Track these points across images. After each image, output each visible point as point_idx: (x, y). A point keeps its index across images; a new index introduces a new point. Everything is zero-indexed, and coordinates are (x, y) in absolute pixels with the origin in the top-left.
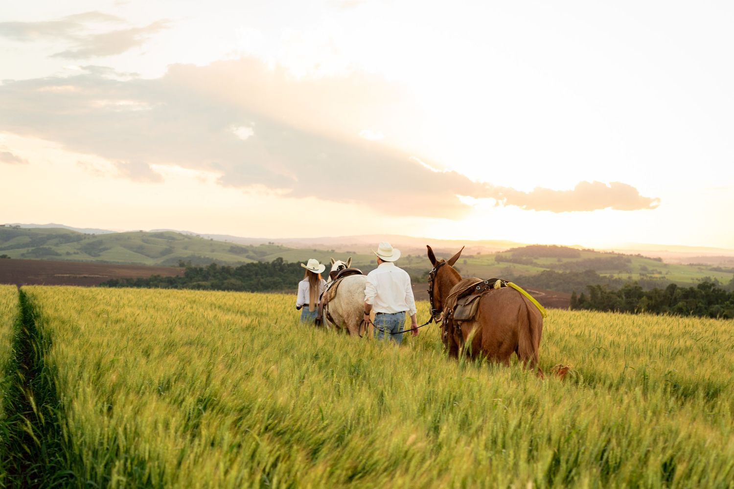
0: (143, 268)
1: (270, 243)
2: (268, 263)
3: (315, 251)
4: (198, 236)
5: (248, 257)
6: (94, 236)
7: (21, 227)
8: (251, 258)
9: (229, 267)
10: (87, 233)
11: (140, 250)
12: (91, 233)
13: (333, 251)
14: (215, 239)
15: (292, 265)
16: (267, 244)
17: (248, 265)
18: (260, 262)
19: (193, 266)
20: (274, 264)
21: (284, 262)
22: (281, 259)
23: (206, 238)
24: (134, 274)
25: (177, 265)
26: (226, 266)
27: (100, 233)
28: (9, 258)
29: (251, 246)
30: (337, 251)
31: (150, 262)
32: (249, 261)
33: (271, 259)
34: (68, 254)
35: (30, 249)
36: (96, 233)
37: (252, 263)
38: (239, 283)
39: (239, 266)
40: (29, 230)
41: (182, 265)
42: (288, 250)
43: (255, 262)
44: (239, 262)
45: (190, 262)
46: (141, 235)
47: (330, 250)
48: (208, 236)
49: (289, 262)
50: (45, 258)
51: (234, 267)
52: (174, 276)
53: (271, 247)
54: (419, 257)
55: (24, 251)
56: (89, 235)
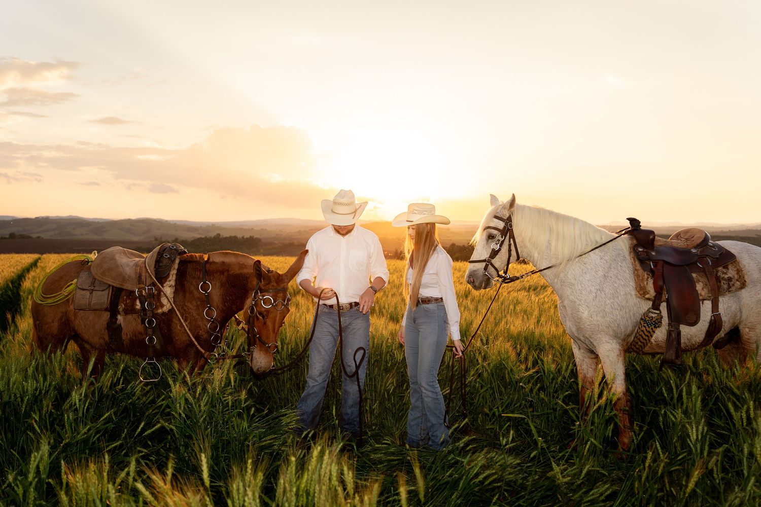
1: (212, 225)
2: (211, 237)
3: (241, 229)
4: (167, 221)
5: (199, 233)
6: (98, 223)
7: (50, 218)
8: (201, 234)
9: (186, 240)
10: (94, 221)
12: (97, 221)
13: (252, 229)
14: (177, 223)
15: (226, 238)
16: (211, 225)
17: (199, 239)
18: (206, 237)
20: (215, 238)
21: (220, 237)
22: (219, 234)
23: (172, 222)
25: (153, 240)
26: (184, 239)
27: (102, 221)
29: (201, 227)
30: (255, 229)
32: (199, 236)
33: (212, 234)
34: (82, 235)
36: (100, 221)
37: (201, 239)
39: (193, 239)
40: (55, 220)
42: (224, 229)
43: (203, 237)
44: (193, 237)
45: (161, 238)
46: (129, 221)
47: (250, 228)
48: (173, 221)
49: (225, 236)
50: (67, 238)
51: (189, 240)
53: (213, 226)
54: (305, 231)
55: (52, 233)
56: (95, 222)
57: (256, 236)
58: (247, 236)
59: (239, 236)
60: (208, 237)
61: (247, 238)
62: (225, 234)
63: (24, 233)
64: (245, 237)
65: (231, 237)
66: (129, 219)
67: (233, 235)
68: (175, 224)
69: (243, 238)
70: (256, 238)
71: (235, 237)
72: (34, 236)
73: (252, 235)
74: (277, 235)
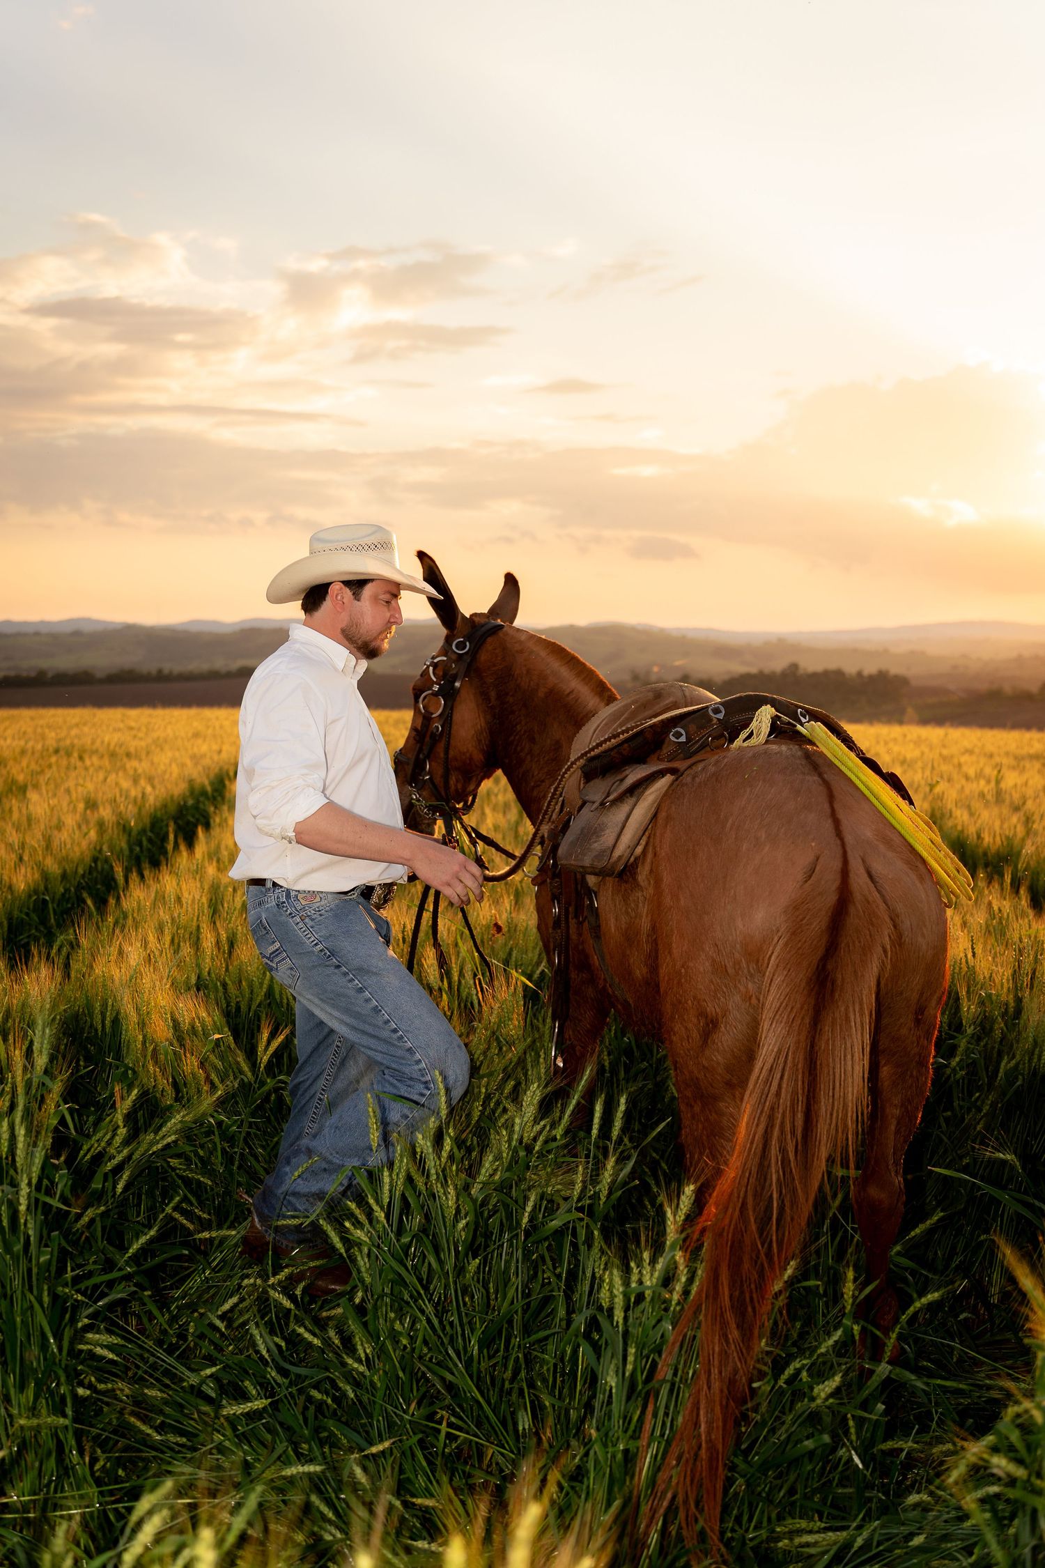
1: (780, 640)
2: (774, 672)
3: (856, 649)
4: (662, 630)
5: (743, 663)
15: (815, 675)
16: (775, 640)
18: (761, 671)
20: (784, 674)
22: (794, 666)
29: (749, 646)
33: (779, 665)
39: (726, 677)
41: (635, 677)
42: (810, 650)
47: (881, 648)
48: (678, 630)
49: (810, 670)
53: (780, 645)
57: (895, 670)
58: (870, 669)
59: (850, 668)
60: (767, 671)
61: (871, 677)
62: (811, 665)
64: (866, 673)
65: (826, 673)
66: (570, 624)
67: (832, 665)
69: (860, 674)
70: (896, 676)
71: (839, 673)
73: (884, 668)
74: (956, 666)
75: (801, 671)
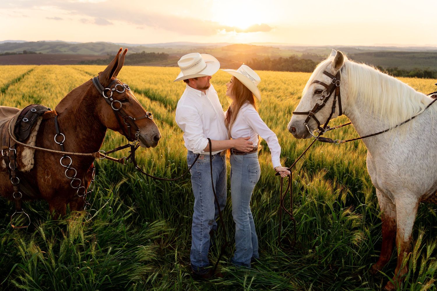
0: (93, 56)
3: (157, 48)
4: (113, 43)
5: (133, 51)
6: (74, 45)
7: (46, 42)
8: (134, 51)
10: (71, 43)
11: (92, 49)
12: (73, 43)
14: (120, 45)
15: (148, 54)
16: (139, 46)
19: (112, 55)
20: (142, 54)
22: (144, 52)
23: (117, 44)
24: (91, 59)
25: (106, 55)
28: (42, 54)
29: (134, 47)
30: (165, 48)
31: (96, 54)
32: (133, 53)
33: (141, 52)
34: (65, 51)
35: (50, 50)
36: (75, 43)
37: (134, 54)
38: (129, 61)
39: (129, 54)
40: (49, 43)
41: (108, 55)
42: (147, 48)
43: (135, 53)
45: (110, 54)
46: (92, 44)
48: (117, 43)
50: (56, 53)
52: (105, 59)
53: (141, 47)
55: (48, 51)
57: (166, 53)
58: (160, 52)
59: (156, 52)
60: (138, 53)
61: (161, 54)
62: (148, 51)
63: (32, 51)
64: (160, 53)
65: (151, 53)
66: (92, 43)
67: (152, 52)
68: (119, 45)
69: (158, 53)
70: (166, 54)
71: (154, 53)
72: (38, 52)
73: (163, 52)
74: (178, 52)
75: (145, 53)
